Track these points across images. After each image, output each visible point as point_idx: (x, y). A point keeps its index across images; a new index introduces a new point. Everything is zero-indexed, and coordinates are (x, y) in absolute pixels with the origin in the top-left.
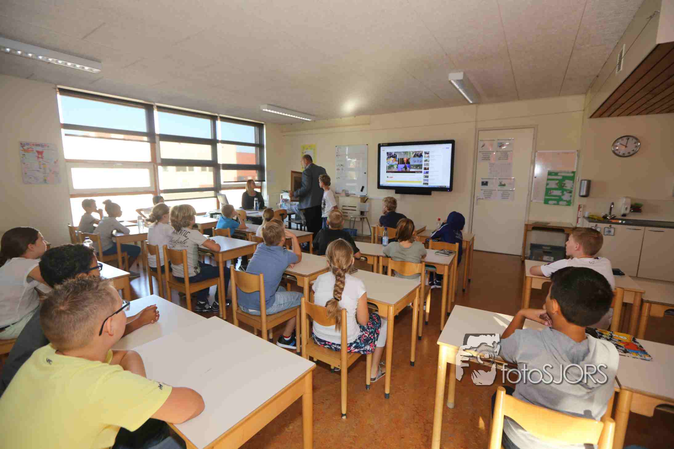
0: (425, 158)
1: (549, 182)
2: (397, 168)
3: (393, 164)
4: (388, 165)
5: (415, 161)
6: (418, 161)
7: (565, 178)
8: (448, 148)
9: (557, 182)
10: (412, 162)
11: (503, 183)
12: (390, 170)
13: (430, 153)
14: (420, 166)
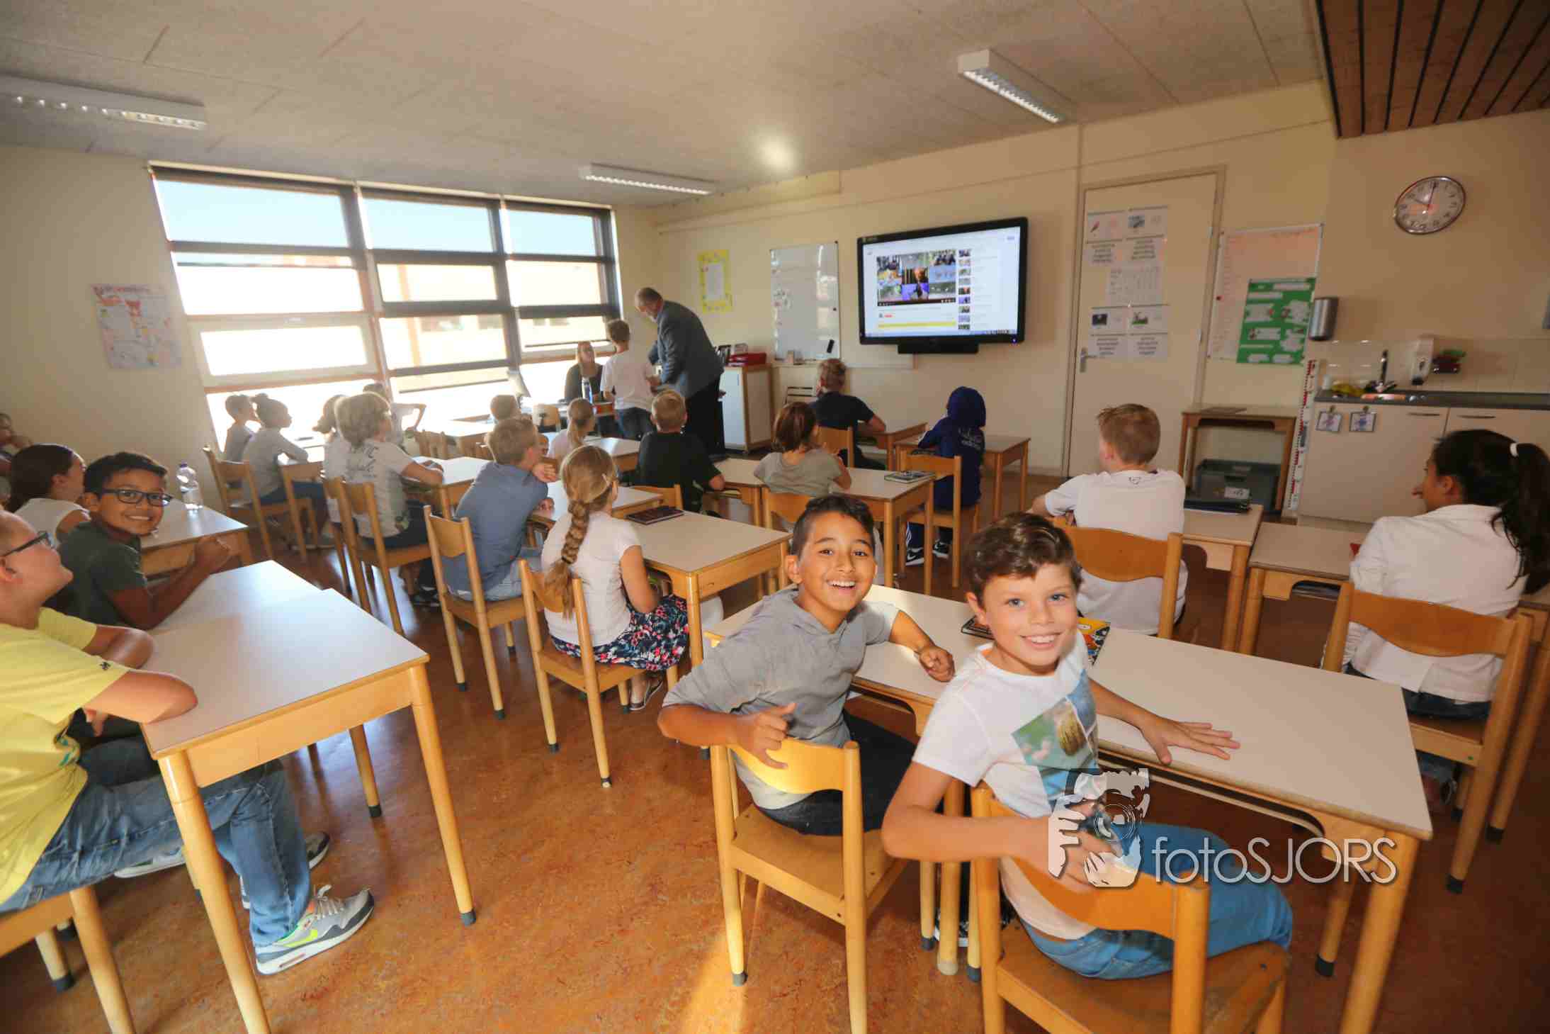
0: (961, 265)
1: (1251, 307)
2: (901, 292)
3: (894, 284)
4: (881, 288)
5: (939, 275)
6: (946, 275)
7: (1289, 296)
8: (1010, 238)
9: (1270, 306)
10: (932, 279)
11: (1142, 317)
12: (886, 300)
13: (971, 253)
14: (949, 286)
